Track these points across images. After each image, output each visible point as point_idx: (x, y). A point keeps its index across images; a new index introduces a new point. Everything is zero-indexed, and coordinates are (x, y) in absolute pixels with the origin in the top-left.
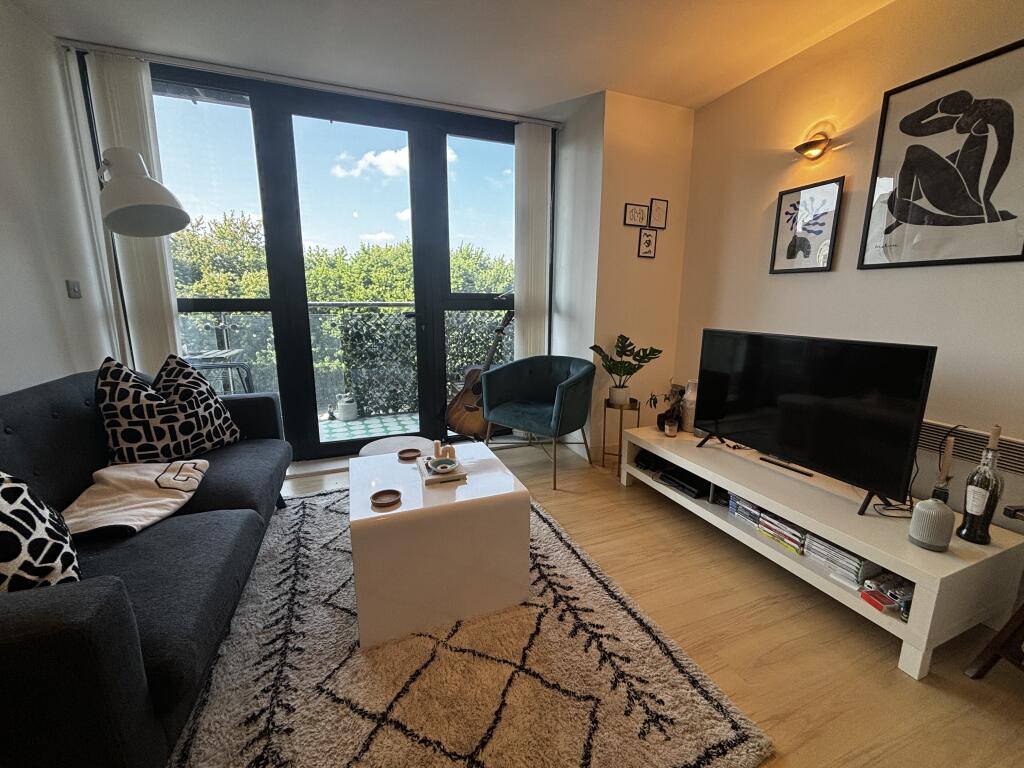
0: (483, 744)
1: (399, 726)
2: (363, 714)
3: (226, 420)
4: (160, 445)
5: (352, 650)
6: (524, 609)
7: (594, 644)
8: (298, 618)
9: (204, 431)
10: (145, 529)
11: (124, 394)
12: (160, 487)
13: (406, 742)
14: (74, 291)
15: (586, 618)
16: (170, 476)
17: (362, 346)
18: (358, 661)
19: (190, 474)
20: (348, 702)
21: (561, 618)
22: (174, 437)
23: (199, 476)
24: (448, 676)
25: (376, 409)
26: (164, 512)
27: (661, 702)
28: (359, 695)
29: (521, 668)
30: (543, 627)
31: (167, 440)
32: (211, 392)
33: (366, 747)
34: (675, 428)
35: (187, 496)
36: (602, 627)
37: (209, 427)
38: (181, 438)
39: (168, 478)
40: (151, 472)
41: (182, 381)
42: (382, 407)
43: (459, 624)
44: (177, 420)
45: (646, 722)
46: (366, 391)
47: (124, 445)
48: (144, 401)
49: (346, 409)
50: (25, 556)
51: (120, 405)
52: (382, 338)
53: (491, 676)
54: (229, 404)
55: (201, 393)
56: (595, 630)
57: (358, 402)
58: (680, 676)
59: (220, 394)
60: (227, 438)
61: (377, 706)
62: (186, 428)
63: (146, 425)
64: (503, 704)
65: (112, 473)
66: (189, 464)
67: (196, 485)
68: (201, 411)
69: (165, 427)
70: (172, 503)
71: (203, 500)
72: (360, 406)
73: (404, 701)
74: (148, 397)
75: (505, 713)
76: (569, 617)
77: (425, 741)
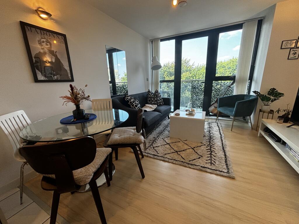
0: (179, 151)
1: (170, 145)
2: (166, 142)
3: (162, 101)
4: (153, 103)
5: (169, 137)
6: (201, 144)
7: (210, 152)
8: (164, 131)
9: (158, 102)
10: (148, 111)
11: (150, 95)
12: (151, 108)
13: (170, 147)
14: (147, 80)
15: (212, 149)
16: (152, 106)
17: (195, 90)
18: (169, 138)
19: (155, 107)
20: (165, 141)
21: (207, 147)
22: (154, 102)
23: (156, 107)
24: (180, 144)
25: (197, 106)
26: (150, 110)
27: (216, 163)
28: (167, 141)
29: (192, 149)
30: (202, 146)
31: (153, 102)
32: (160, 96)
33: (165, 145)
34: (282, 121)
35: (154, 109)
36: (215, 151)
37: (159, 101)
38: (155, 102)
39: (152, 107)
40: (150, 106)
41: (157, 94)
42: (198, 106)
43: (186, 140)
44: (155, 99)
45: (209, 163)
46: (195, 101)
47: (149, 102)
48: (152, 96)
49: (189, 105)
50: (137, 107)
51: (149, 96)
52: (201, 88)
53: (186, 147)
54: (163, 98)
55: (159, 96)
56: (213, 151)
57: (193, 104)
58: (225, 163)
59: (162, 97)
60: (161, 104)
61: (168, 143)
62: (156, 101)
63: (151, 99)
64: (186, 150)
65: (147, 105)
66: (155, 105)
67: (155, 108)
68: (158, 99)
69: (153, 100)
70: (151, 110)
71: (155, 110)
72: (193, 105)
73: (172, 144)
74: (152, 95)
75: (185, 151)
76: (209, 148)
77: (172, 148)
